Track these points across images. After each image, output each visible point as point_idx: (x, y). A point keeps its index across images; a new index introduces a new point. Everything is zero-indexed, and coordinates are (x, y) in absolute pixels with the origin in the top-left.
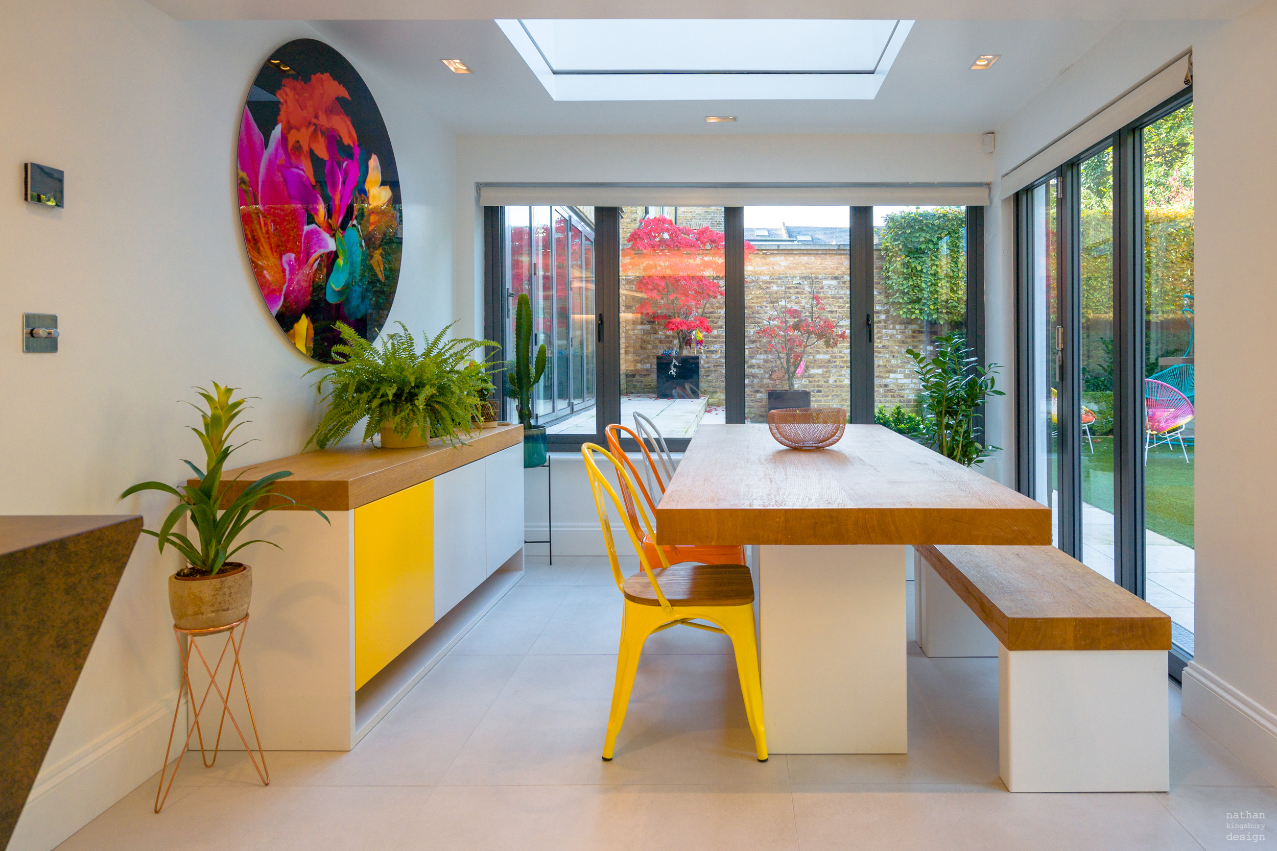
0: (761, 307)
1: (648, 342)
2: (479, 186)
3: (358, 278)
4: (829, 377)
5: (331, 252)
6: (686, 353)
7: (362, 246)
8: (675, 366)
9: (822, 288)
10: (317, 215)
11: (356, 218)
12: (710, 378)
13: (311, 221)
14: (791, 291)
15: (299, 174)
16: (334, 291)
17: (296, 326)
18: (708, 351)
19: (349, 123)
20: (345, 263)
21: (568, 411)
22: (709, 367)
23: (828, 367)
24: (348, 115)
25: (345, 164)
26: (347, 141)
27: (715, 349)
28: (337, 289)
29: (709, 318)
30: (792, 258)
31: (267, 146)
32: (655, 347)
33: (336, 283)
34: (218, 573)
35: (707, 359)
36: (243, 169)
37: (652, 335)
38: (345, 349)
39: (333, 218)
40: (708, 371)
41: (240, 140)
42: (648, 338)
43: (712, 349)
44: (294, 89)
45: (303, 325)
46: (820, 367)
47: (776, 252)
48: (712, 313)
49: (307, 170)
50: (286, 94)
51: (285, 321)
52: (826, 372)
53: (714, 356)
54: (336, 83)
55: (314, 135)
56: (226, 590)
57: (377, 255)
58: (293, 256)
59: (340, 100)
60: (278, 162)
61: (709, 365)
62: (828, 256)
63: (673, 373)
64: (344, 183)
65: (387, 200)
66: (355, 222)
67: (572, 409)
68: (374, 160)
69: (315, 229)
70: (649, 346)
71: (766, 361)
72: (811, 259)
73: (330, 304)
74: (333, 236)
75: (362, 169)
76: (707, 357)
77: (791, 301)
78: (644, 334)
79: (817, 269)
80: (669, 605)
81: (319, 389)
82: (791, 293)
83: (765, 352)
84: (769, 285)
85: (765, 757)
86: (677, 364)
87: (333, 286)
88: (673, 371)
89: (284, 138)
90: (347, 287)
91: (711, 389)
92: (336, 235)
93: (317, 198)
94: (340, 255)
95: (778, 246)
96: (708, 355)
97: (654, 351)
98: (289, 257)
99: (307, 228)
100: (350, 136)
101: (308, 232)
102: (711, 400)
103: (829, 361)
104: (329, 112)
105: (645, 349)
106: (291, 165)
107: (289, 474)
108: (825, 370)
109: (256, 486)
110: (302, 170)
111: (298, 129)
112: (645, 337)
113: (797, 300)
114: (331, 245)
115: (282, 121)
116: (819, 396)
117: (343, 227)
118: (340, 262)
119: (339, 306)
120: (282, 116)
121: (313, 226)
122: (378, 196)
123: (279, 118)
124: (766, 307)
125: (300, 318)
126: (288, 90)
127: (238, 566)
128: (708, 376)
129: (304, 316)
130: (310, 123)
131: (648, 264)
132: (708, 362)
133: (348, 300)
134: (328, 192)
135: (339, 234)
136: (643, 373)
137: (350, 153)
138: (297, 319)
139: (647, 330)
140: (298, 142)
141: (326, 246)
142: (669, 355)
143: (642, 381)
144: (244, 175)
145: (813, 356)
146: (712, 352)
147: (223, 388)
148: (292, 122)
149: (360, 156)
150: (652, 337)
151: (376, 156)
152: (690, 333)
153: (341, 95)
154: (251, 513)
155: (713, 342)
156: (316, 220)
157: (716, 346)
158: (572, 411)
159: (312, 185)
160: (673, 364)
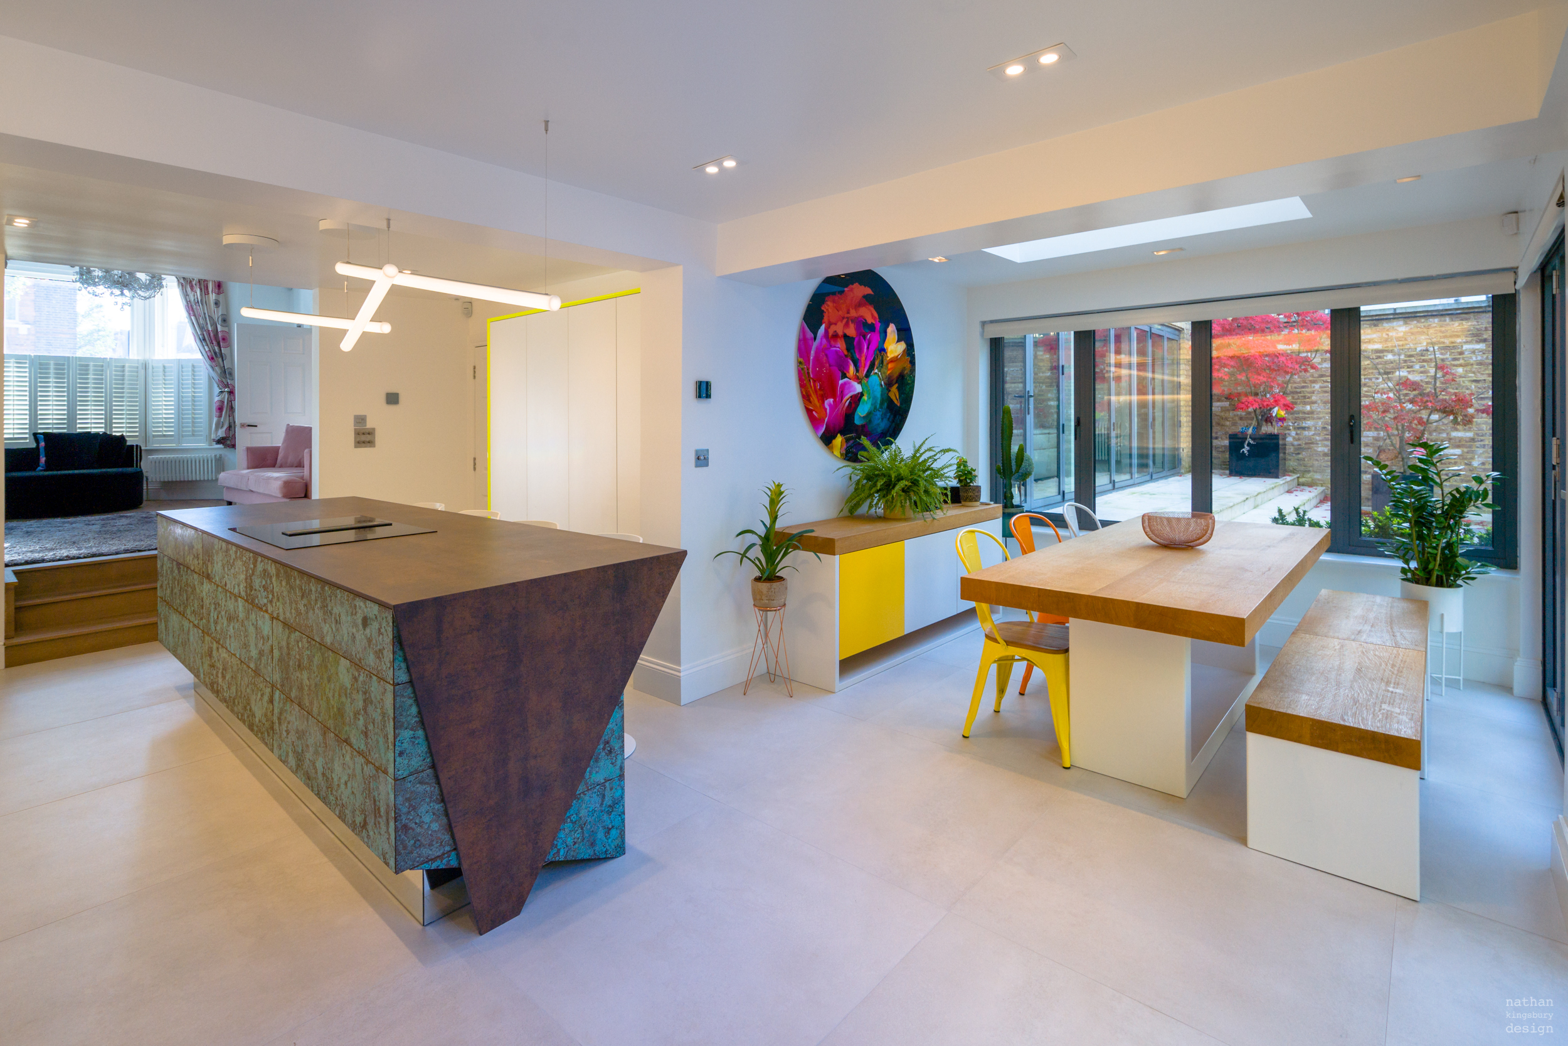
0: (1370, 379)
1: (1226, 419)
2: (984, 324)
3: (878, 406)
4: (1473, 458)
5: (858, 393)
6: (1266, 429)
7: (881, 385)
8: (1249, 444)
9: (1461, 353)
10: (848, 372)
11: (877, 368)
12: (1300, 456)
13: (844, 376)
14: (1413, 359)
15: (836, 350)
16: (860, 417)
17: (834, 441)
18: (1299, 428)
19: (872, 309)
20: (869, 398)
21: (1110, 487)
22: (1300, 445)
23: (1470, 447)
24: (871, 304)
25: (868, 336)
26: (870, 320)
27: (1307, 425)
28: (862, 416)
29: (1300, 393)
30: (1415, 322)
31: (815, 339)
32: (1234, 424)
33: (862, 411)
34: (764, 580)
35: (1297, 437)
36: (801, 357)
37: (1231, 412)
38: (864, 453)
39: (860, 372)
40: (1299, 449)
41: (800, 340)
42: (1227, 415)
43: (1304, 425)
44: (834, 302)
45: (839, 440)
46: (1458, 447)
47: (1392, 317)
48: (1303, 387)
49: (841, 345)
50: (828, 306)
51: (827, 440)
52: (1467, 453)
53: (1306, 433)
54: (863, 286)
55: (847, 325)
56: (773, 589)
57: (894, 389)
58: (832, 400)
59: (866, 297)
60: (823, 347)
61: (1299, 442)
62: (1472, 316)
63: (1246, 452)
64: (868, 348)
65: (902, 351)
66: (876, 371)
67: (1114, 486)
68: (892, 327)
69: (847, 381)
70: (1228, 423)
71: (1377, 439)
72: (1445, 321)
73: (857, 426)
74: (860, 383)
75: (882, 335)
76: (1297, 434)
77: (1413, 371)
78: (1221, 412)
79: (1453, 331)
80: (1005, 644)
81: (850, 478)
82: (1413, 362)
83: (1376, 429)
84: (1382, 354)
85: (1068, 766)
86: (1252, 442)
87: (860, 414)
88: (1246, 450)
89: (826, 331)
90: (869, 414)
91: (1302, 468)
92: (862, 382)
93: (848, 362)
94: (865, 394)
95: (1395, 309)
96: (1299, 432)
97: (1233, 427)
98: (830, 402)
99: (841, 382)
100: (873, 316)
101: (842, 384)
102: (1301, 480)
103: (1473, 440)
104: (859, 305)
105: (1223, 425)
106: (831, 346)
107: (812, 531)
108: (1465, 450)
109: (794, 536)
110: (839, 347)
111: (836, 324)
112: (1222, 414)
113: (1422, 369)
114: (858, 388)
115: (824, 323)
116: (1456, 481)
117: (867, 376)
118: (865, 398)
119: (864, 426)
120: (826, 319)
121: (846, 379)
122: (894, 348)
123: (823, 321)
124: (1377, 379)
125: (836, 436)
126: (829, 303)
127: (781, 578)
128: (1299, 454)
129: (839, 435)
130: (843, 318)
131: (1221, 344)
132: (1299, 439)
133: (870, 421)
134: (856, 356)
135: (864, 381)
136: (1221, 450)
137: (872, 328)
138: (834, 437)
139: (1225, 407)
140: (836, 331)
141: (855, 390)
142: (1246, 433)
143: (1219, 458)
144: (801, 360)
145: (1448, 434)
146: (1304, 428)
147: (777, 484)
148: (831, 320)
149: (880, 327)
150: (1231, 414)
151: (893, 324)
152: (1271, 409)
153: (866, 293)
154: (790, 550)
155: (1305, 419)
156: (847, 374)
157: (1309, 422)
158: (1114, 488)
159: (845, 355)
160: (1247, 442)
